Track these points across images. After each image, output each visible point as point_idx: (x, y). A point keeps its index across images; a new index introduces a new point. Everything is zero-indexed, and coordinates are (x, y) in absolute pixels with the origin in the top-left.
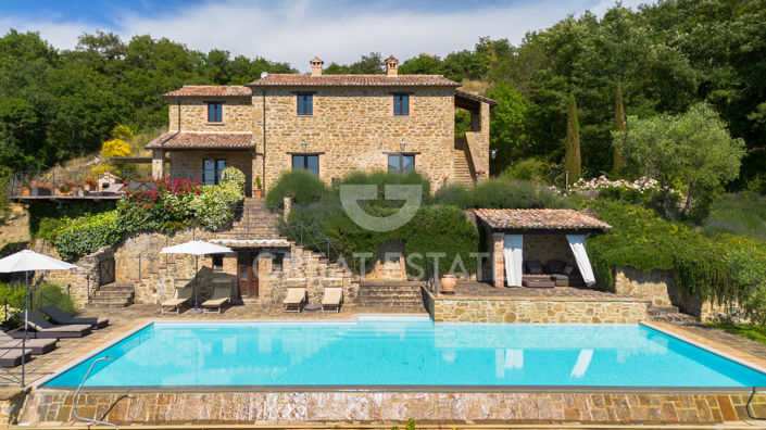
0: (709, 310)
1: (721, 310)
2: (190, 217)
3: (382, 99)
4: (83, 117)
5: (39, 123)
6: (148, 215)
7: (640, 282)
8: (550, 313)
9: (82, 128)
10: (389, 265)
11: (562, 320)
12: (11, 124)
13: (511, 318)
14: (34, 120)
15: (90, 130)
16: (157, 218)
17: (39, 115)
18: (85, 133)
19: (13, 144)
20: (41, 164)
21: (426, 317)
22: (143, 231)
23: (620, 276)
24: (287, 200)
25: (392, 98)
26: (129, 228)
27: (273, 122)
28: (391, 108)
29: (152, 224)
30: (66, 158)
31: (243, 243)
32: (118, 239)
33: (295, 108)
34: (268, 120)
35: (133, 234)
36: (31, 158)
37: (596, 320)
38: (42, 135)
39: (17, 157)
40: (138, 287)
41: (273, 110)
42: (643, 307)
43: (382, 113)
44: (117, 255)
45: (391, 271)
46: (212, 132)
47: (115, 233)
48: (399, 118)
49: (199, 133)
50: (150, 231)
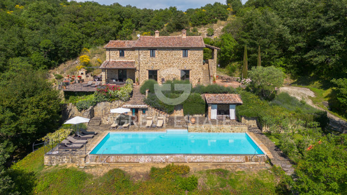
0: (265, 129)
1: (268, 129)
2: (117, 97)
3: (179, 52)
4: (71, 46)
5: (56, 49)
6: (104, 97)
7: (248, 120)
8: (221, 130)
9: (71, 50)
10: (178, 111)
11: (224, 132)
12: (46, 50)
13: (210, 131)
14: (54, 48)
15: (74, 50)
16: (107, 97)
17: (55, 46)
18: (72, 52)
19: (47, 57)
20: (57, 63)
21: (186, 130)
22: (102, 101)
23: (243, 118)
24: (147, 91)
25: (182, 51)
26: (98, 101)
27: (142, 60)
28: (182, 54)
29: (105, 99)
30: (66, 61)
31: (133, 106)
32: (95, 104)
33: (149, 54)
34: (140, 59)
35: (99, 102)
36: (53, 62)
37: (233, 132)
38: (57, 53)
39: (48, 62)
40: (102, 119)
41: (142, 55)
42: (247, 128)
43: (179, 56)
44: (94, 108)
45: (179, 113)
46: (121, 60)
47: (94, 102)
48: (184, 58)
49: (116, 60)
50: (105, 101)
